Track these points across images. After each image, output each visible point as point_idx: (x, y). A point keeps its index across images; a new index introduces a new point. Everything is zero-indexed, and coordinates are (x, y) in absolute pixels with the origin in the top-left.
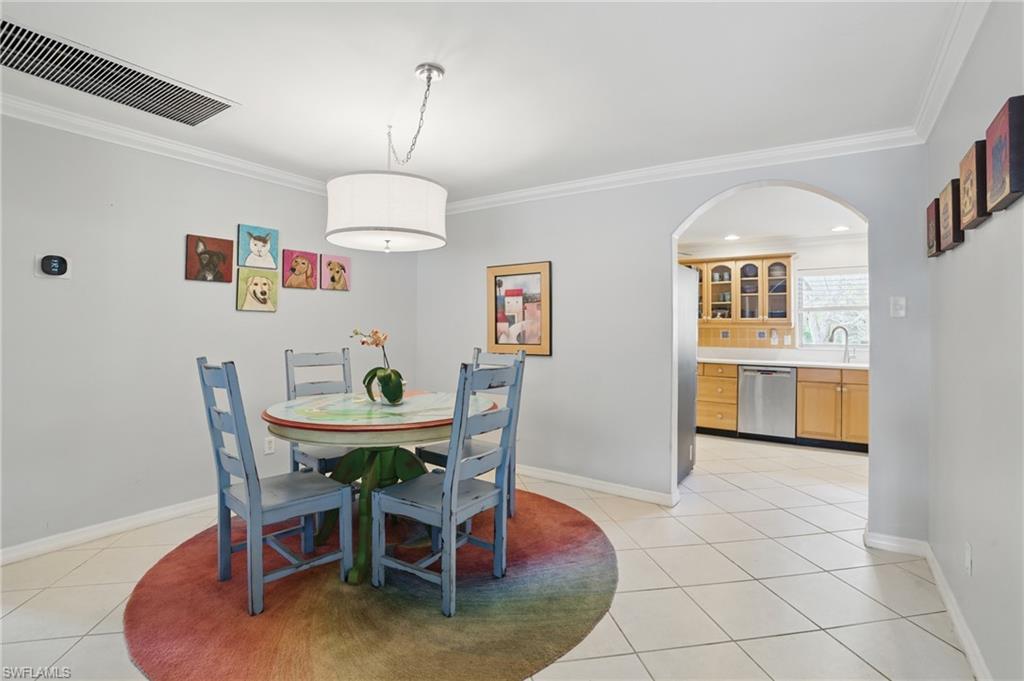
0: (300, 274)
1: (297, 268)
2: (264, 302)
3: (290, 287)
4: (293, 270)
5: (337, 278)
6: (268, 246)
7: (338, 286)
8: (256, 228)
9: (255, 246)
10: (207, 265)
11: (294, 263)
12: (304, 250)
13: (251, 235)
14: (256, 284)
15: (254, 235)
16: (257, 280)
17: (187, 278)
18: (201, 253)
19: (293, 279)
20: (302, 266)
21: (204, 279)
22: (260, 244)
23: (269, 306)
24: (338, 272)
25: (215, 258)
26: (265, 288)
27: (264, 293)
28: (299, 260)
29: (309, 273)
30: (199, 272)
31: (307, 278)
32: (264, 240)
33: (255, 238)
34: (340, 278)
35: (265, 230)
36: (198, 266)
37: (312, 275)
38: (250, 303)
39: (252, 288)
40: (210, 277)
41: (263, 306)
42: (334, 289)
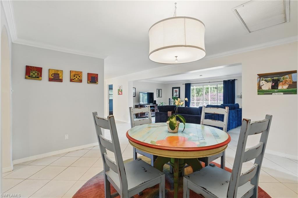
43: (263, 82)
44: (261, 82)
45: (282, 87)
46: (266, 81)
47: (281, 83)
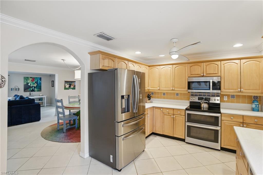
43: (66, 85)
44: (66, 84)
45: (72, 87)
46: (67, 84)
47: (71, 85)
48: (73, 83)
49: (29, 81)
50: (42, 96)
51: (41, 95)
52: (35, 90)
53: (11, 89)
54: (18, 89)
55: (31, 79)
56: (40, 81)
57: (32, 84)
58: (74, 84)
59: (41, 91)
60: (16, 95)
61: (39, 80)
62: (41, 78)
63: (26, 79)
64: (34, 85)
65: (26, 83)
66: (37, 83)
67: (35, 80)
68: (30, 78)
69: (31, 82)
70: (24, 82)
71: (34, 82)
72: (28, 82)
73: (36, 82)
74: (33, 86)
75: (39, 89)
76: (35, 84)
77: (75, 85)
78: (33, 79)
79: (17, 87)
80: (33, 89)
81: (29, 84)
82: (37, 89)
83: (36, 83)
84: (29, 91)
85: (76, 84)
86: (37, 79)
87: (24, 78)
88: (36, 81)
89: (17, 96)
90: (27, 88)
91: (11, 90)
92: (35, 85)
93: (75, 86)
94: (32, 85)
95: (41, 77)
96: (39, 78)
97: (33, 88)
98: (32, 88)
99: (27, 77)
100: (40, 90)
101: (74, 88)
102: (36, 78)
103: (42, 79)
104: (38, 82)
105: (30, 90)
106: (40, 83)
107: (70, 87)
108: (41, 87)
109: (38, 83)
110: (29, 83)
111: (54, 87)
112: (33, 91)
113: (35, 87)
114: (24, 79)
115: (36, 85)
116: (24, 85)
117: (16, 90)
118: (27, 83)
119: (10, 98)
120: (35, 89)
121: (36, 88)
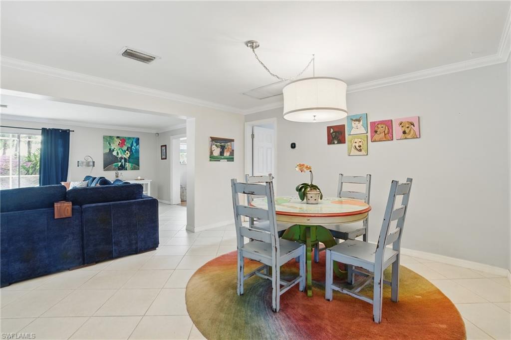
0: (380, 133)
1: (378, 130)
2: (360, 150)
3: (375, 141)
4: (376, 132)
5: (407, 131)
6: (361, 123)
7: (409, 137)
8: (354, 116)
9: (355, 124)
10: (335, 137)
11: (376, 128)
12: (381, 120)
13: (352, 120)
14: (356, 143)
15: (354, 119)
16: (356, 140)
17: (328, 144)
18: (333, 133)
19: (376, 137)
20: (381, 129)
21: (334, 143)
22: (357, 122)
23: (363, 152)
24: (408, 127)
25: (337, 134)
26: (361, 144)
27: (360, 146)
28: (379, 126)
29: (386, 132)
30: (332, 141)
31: (385, 135)
32: (359, 120)
33: (354, 121)
34: (410, 131)
35: (359, 115)
36: (331, 138)
37: (388, 133)
38: (354, 152)
39: (354, 144)
40: (336, 142)
41: (360, 152)
42: (406, 138)
44: (213, 147)
45: (227, 154)
46: (216, 146)
47: (225, 150)
48: (229, 143)
49: (115, 146)
50: (141, 180)
51: (139, 178)
52: (127, 166)
53: (78, 162)
54: (91, 164)
55: (118, 141)
56: (137, 145)
57: (121, 154)
58: (231, 145)
59: (139, 169)
60: (87, 178)
61: (135, 144)
62: (138, 139)
63: (108, 139)
64: (125, 156)
65: (108, 150)
66: (131, 151)
67: (127, 143)
68: (116, 139)
69: (119, 147)
70: (104, 147)
71: (125, 148)
72: (112, 148)
73: (128, 148)
74: (121, 158)
75: (134, 165)
76: (127, 152)
77: (233, 151)
78: (123, 141)
79: (90, 160)
80: (121, 165)
81: (115, 153)
82: (130, 165)
83: (127, 150)
84: (114, 169)
85: (236, 146)
86: (131, 142)
87: (104, 138)
88: (130, 146)
89: (91, 179)
90: (110, 161)
91: (78, 166)
92: (127, 155)
93: (232, 153)
94: (120, 156)
95: (137, 137)
96: (134, 138)
97: (123, 161)
98: (120, 162)
99: (111, 137)
100: (137, 166)
101: (231, 159)
102: (129, 138)
103: (140, 141)
104: (133, 147)
105: (116, 166)
106: (137, 151)
107: (222, 153)
108: (139, 159)
109: (133, 151)
110: (113, 150)
111: (166, 159)
112: (122, 168)
113: (125, 159)
114: (104, 141)
115: (129, 155)
116: (104, 154)
117: (88, 165)
118: (110, 149)
119: (76, 183)
120: (127, 163)
121: (129, 162)
